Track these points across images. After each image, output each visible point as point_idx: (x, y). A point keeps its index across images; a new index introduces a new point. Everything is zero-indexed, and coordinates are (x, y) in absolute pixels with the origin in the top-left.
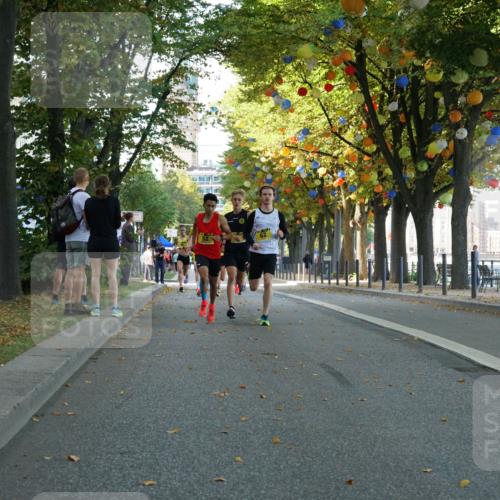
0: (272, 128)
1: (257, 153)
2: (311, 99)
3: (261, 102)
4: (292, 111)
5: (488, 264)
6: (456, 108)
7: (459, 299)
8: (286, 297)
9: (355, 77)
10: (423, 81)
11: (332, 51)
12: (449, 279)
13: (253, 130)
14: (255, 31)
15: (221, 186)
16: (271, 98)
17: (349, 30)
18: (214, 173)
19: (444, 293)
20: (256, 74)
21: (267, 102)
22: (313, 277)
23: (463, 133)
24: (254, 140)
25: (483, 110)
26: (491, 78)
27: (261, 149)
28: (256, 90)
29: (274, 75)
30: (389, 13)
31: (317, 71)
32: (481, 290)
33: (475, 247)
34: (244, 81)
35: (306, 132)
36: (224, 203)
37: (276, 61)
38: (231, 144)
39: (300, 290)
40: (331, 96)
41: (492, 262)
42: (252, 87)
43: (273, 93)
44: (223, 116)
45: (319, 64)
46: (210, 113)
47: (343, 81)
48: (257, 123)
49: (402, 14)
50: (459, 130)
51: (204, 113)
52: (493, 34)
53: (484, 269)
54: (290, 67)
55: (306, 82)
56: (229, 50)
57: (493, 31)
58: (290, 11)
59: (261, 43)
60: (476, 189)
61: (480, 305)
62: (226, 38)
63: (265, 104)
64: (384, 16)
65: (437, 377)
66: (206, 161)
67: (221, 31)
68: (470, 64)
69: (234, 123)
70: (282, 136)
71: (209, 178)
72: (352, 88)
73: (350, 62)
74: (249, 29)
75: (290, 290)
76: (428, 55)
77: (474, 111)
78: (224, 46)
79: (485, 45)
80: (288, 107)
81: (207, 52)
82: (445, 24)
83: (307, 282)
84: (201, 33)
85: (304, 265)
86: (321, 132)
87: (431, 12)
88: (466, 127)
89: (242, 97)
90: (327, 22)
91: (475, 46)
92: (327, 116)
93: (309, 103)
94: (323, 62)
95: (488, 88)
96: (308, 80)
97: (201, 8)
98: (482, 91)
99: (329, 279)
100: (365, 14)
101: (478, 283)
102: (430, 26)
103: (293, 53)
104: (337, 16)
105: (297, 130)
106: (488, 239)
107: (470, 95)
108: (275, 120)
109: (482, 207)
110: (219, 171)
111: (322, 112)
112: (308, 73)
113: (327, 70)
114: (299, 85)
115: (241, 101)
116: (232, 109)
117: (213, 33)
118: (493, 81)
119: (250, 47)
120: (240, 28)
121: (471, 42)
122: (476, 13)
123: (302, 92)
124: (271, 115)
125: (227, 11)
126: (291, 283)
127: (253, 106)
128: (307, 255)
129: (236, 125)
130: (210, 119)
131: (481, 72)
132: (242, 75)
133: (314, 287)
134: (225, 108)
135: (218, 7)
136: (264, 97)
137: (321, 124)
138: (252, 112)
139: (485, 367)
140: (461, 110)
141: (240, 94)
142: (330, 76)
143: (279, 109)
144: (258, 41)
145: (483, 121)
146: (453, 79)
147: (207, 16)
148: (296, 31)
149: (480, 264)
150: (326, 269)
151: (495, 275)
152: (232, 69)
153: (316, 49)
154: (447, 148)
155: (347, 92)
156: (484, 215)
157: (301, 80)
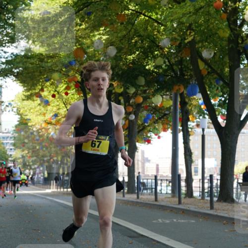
0: (39, 114)
1: (31, 126)
2: (58, 99)
3: (34, 100)
4: (49, 105)
5: (145, 181)
6: (129, 105)
7: (131, 200)
8: (45, 198)
9: (80, 89)
10: (114, 91)
11: (69, 76)
12: (127, 189)
13: (29, 114)
14: (30, 66)
15: (13, 141)
16: (38, 99)
17: (77, 66)
18: (10, 135)
19: (124, 196)
20: (31, 87)
21: (36, 100)
22: (59, 187)
23: (132, 117)
24: (30, 120)
25: (143, 106)
26: (146, 90)
27: (34, 124)
28: (31, 95)
29: (40, 87)
30: (97, 58)
31: (61, 86)
32: (142, 194)
33: (139, 173)
34: (25, 90)
35: (56, 115)
36: (15, 150)
37: (41, 80)
38: (18, 121)
39: (53, 195)
40: (69, 98)
41: (147, 179)
42: (29, 93)
43: (39, 96)
44: (14, 107)
45: (62, 82)
46: (8, 106)
47: (74, 90)
48: (32, 111)
49: (103, 59)
50: (131, 115)
51: (5, 106)
52: (147, 69)
53: (143, 184)
54: (48, 84)
55: (56, 91)
56: (17, 75)
57: (147, 67)
58: (48, 57)
59: (34, 72)
60: (139, 144)
61: (141, 203)
62: (16, 69)
63: (35, 102)
64: (94, 59)
65: (119, 241)
66: (6, 129)
67: (14, 65)
68: (136, 84)
69: (20, 111)
70: (44, 117)
71: (7, 137)
72: (79, 94)
73: (78, 81)
74: (28, 65)
75: (47, 195)
76: (116, 78)
77: (138, 107)
78: (15, 73)
79: (143, 75)
80: (47, 103)
81: (7, 76)
82: (124, 64)
83: (56, 190)
84: (4, 66)
85: (54, 182)
86: (63, 116)
87: (117, 58)
88: (134, 114)
89: (24, 98)
90: (66, 62)
91: (138, 75)
92: (66, 107)
93: (58, 101)
94: (65, 81)
95: (144, 95)
96: (57, 90)
97: (4, 54)
98: (142, 96)
99: (67, 188)
100: (85, 59)
101: (140, 191)
102: (116, 65)
103: (49, 77)
104: (71, 59)
105: (52, 114)
106: (146, 168)
107: (136, 98)
108: (40, 110)
109: (143, 152)
110: (12, 134)
111: (64, 105)
112: (57, 87)
113: (66, 85)
114: (52, 93)
115: (23, 100)
116: (19, 104)
117: (10, 66)
118: (148, 91)
119: (28, 73)
120: (23, 64)
121: (136, 73)
122: (138, 59)
123: (54, 96)
124: (39, 107)
125: (17, 56)
126: (48, 191)
127: (29, 102)
128: (56, 177)
129: (21, 112)
130: (8, 109)
131: (141, 88)
132: (24, 87)
133: (59, 193)
134: (15, 103)
135: (12, 54)
136: (35, 98)
137: (63, 111)
138: (29, 105)
139: (142, 235)
140: (132, 106)
141: (23, 96)
142: (68, 88)
143: (43, 104)
144: (32, 71)
145: (143, 111)
146: (128, 91)
147: (7, 58)
148: (51, 66)
149: (142, 181)
150: (65, 184)
151: (148, 187)
152: (19, 84)
153: (61, 75)
154: (125, 124)
155: (76, 96)
156: (143, 156)
157: (54, 90)
